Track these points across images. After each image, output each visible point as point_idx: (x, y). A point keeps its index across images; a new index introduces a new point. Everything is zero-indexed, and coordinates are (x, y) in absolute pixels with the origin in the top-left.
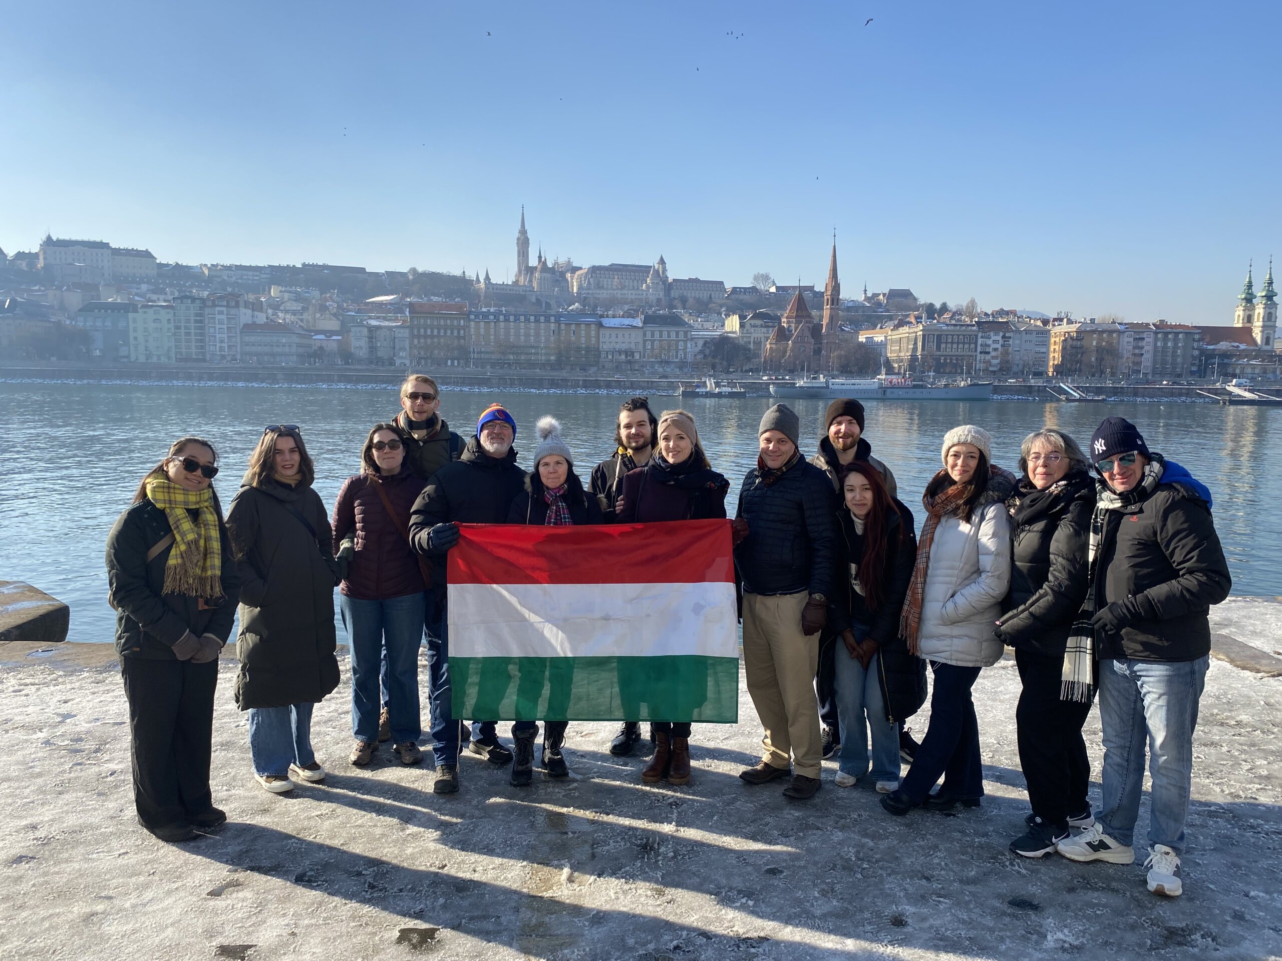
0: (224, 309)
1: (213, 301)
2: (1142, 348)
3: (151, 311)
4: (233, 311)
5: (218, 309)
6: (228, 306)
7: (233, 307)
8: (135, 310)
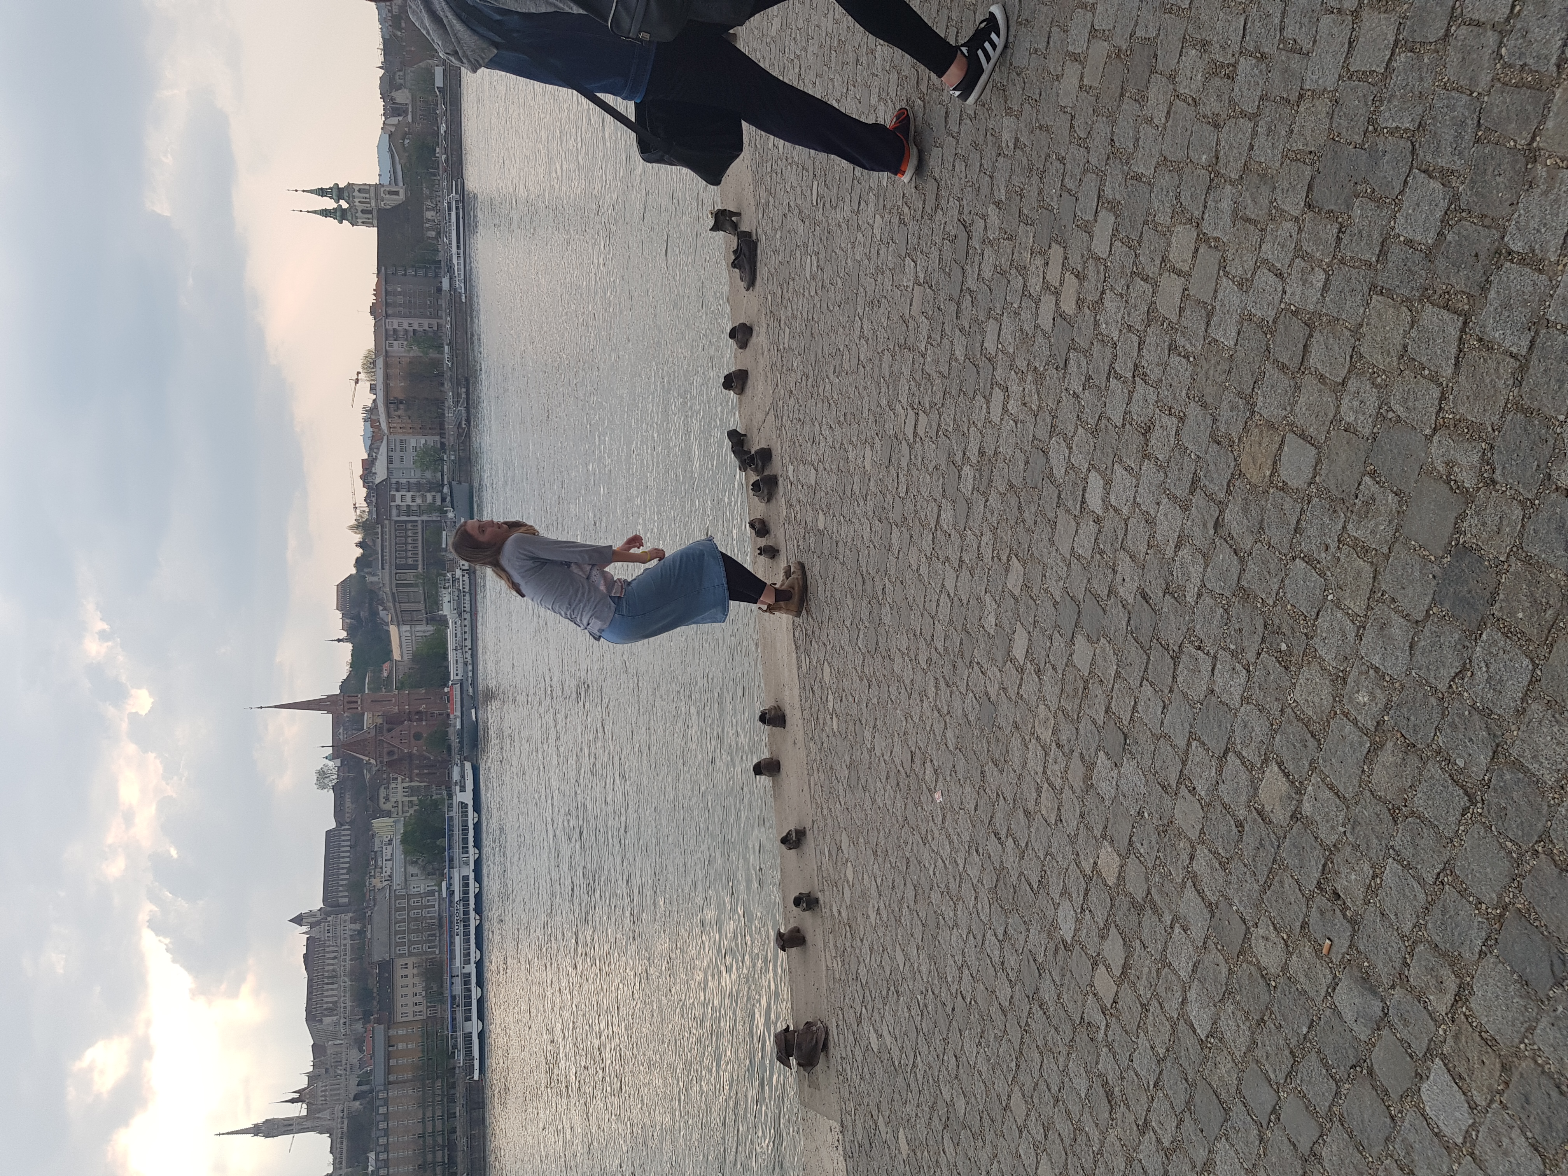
2: (406, 331)
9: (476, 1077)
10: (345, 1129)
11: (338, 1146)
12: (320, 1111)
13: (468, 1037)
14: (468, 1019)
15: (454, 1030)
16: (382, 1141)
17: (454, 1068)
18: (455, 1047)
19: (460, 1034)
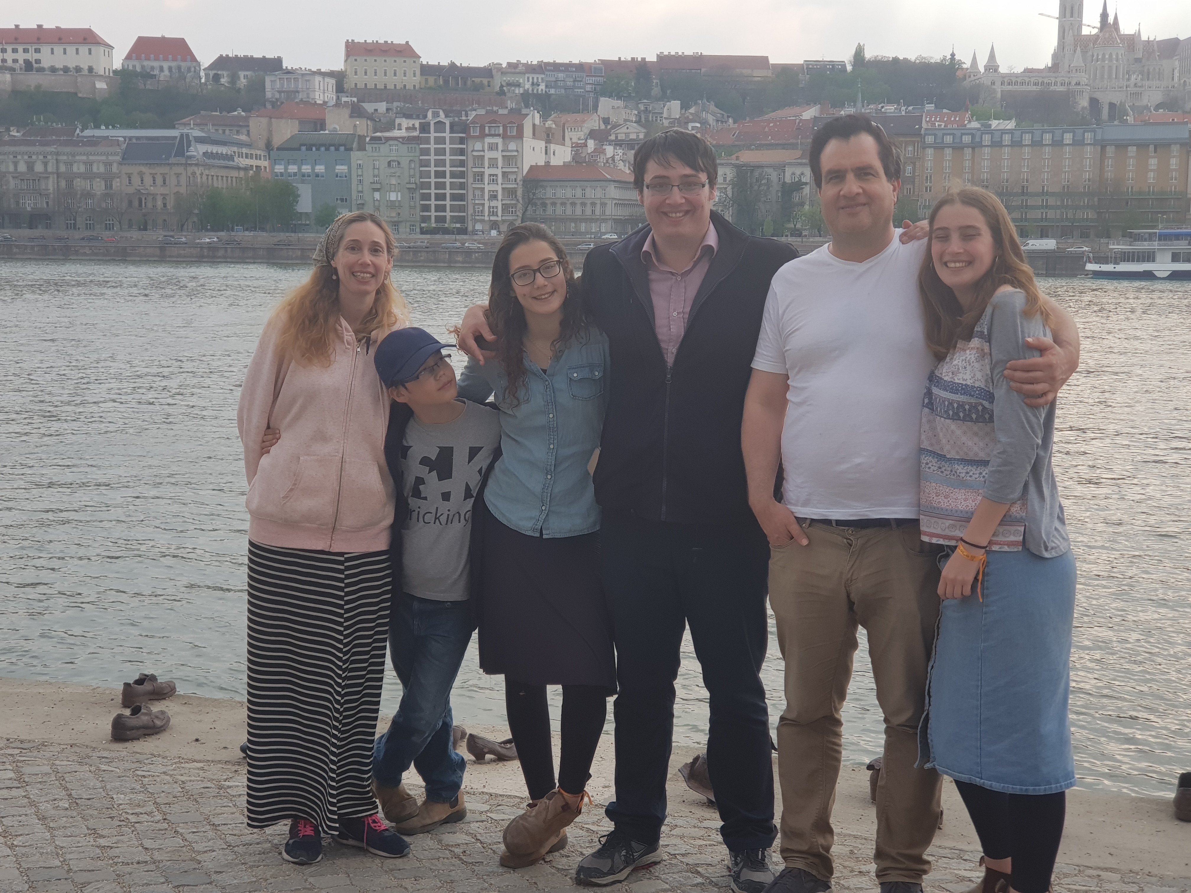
0: (499, 140)
1: (482, 128)
3: (384, 149)
4: (512, 146)
5: (488, 140)
6: (505, 136)
7: (513, 138)
8: (362, 148)
9: (1090, 267)
10: (1053, 88)
11: (1032, 80)
12: (1084, 52)
13: (1149, 257)
14: (1175, 258)
15: (1163, 237)
16: (1027, 139)
17: (1109, 237)
18: (1138, 238)
19: (1155, 245)
